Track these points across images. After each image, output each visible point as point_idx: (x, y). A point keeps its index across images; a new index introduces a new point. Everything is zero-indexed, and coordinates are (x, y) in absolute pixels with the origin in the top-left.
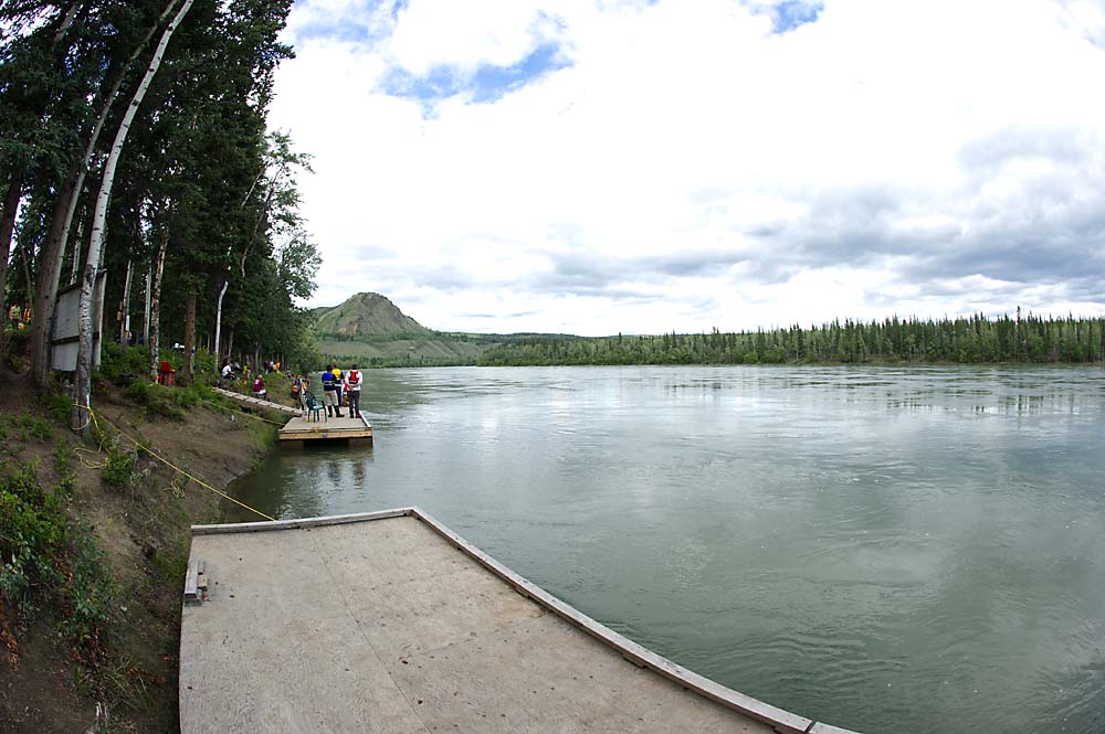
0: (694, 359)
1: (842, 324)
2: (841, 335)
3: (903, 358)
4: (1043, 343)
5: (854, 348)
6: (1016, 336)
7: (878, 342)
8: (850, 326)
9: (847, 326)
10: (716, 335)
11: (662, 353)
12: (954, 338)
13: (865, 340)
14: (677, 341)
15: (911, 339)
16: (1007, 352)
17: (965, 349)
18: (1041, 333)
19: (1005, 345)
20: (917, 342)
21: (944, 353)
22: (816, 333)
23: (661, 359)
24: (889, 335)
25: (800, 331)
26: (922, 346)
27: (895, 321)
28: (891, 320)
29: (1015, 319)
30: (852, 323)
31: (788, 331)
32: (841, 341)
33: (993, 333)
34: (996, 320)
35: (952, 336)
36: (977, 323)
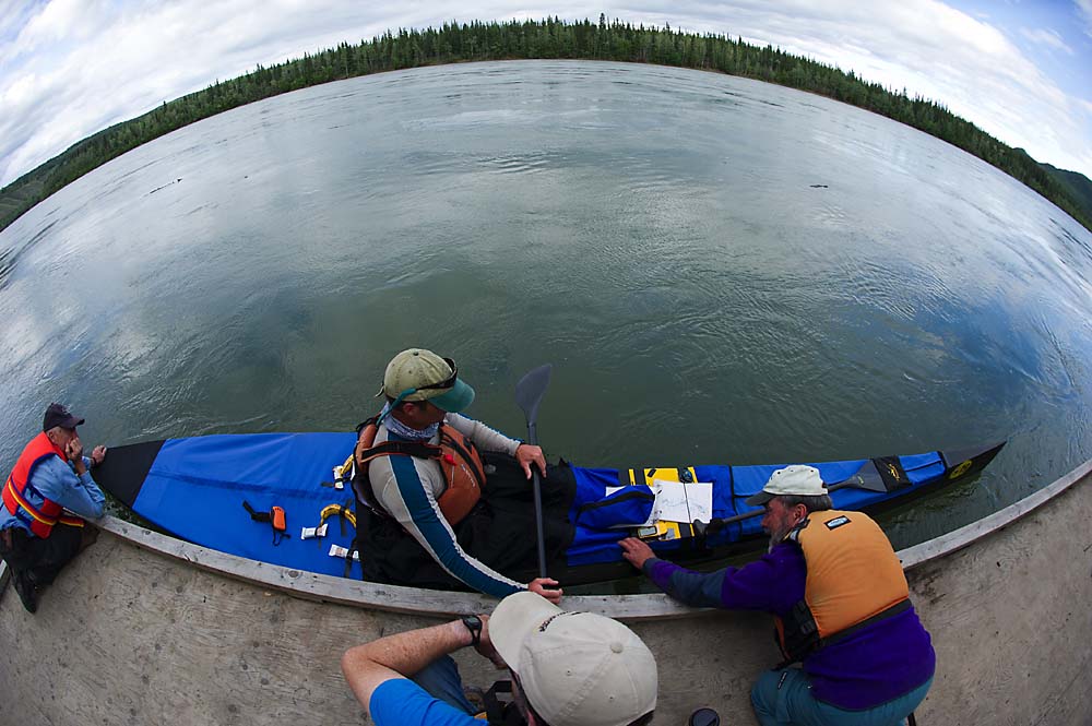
0: (240, 100)
2: (393, 44)
3: (464, 57)
4: (631, 45)
5: (408, 55)
6: (597, 38)
7: (435, 46)
8: (404, 37)
9: (400, 36)
10: (260, 72)
11: (207, 105)
12: (523, 37)
13: (420, 46)
14: (222, 89)
15: (473, 41)
16: (585, 51)
17: (535, 47)
18: (628, 37)
19: (583, 44)
20: (480, 44)
21: (510, 50)
22: (366, 47)
23: (207, 110)
24: (447, 39)
25: (348, 47)
26: (485, 46)
27: (455, 26)
28: (450, 25)
30: (406, 33)
31: (336, 50)
32: (393, 50)
33: (569, 34)
36: (551, 25)
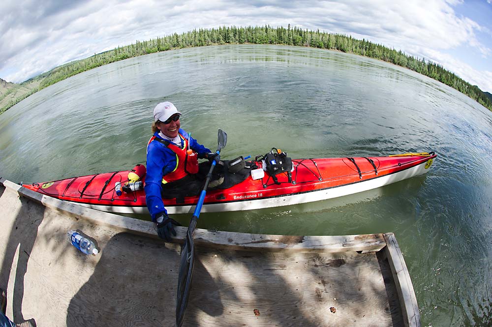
0: (129, 56)
1: (198, 30)
2: (197, 35)
3: (226, 42)
4: (301, 39)
5: (203, 40)
7: (215, 36)
8: (201, 32)
9: (200, 31)
10: (138, 44)
11: (114, 57)
12: (254, 34)
13: (208, 36)
14: (121, 50)
15: (231, 35)
16: (281, 41)
17: (259, 39)
18: (301, 35)
19: (280, 38)
20: (234, 36)
21: (248, 40)
22: (185, 35)
23: (114, 60)
24: (220, 34)
25: (177, 36)
26: (237, 37)
27: (224, 28)
28: (222, 28)
29: (287, 28)
30: (202, 30)
31: (172, 36)
32: (197, 38)
33: (275, 33)
34: (276, 28)
35: (252, 33)
36: (267, 29)
